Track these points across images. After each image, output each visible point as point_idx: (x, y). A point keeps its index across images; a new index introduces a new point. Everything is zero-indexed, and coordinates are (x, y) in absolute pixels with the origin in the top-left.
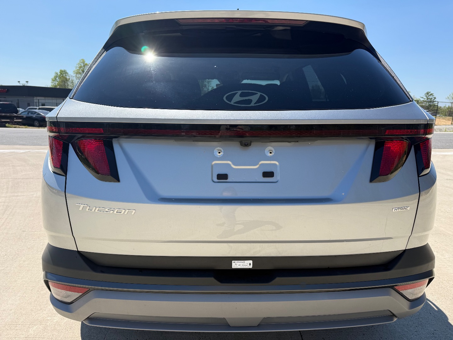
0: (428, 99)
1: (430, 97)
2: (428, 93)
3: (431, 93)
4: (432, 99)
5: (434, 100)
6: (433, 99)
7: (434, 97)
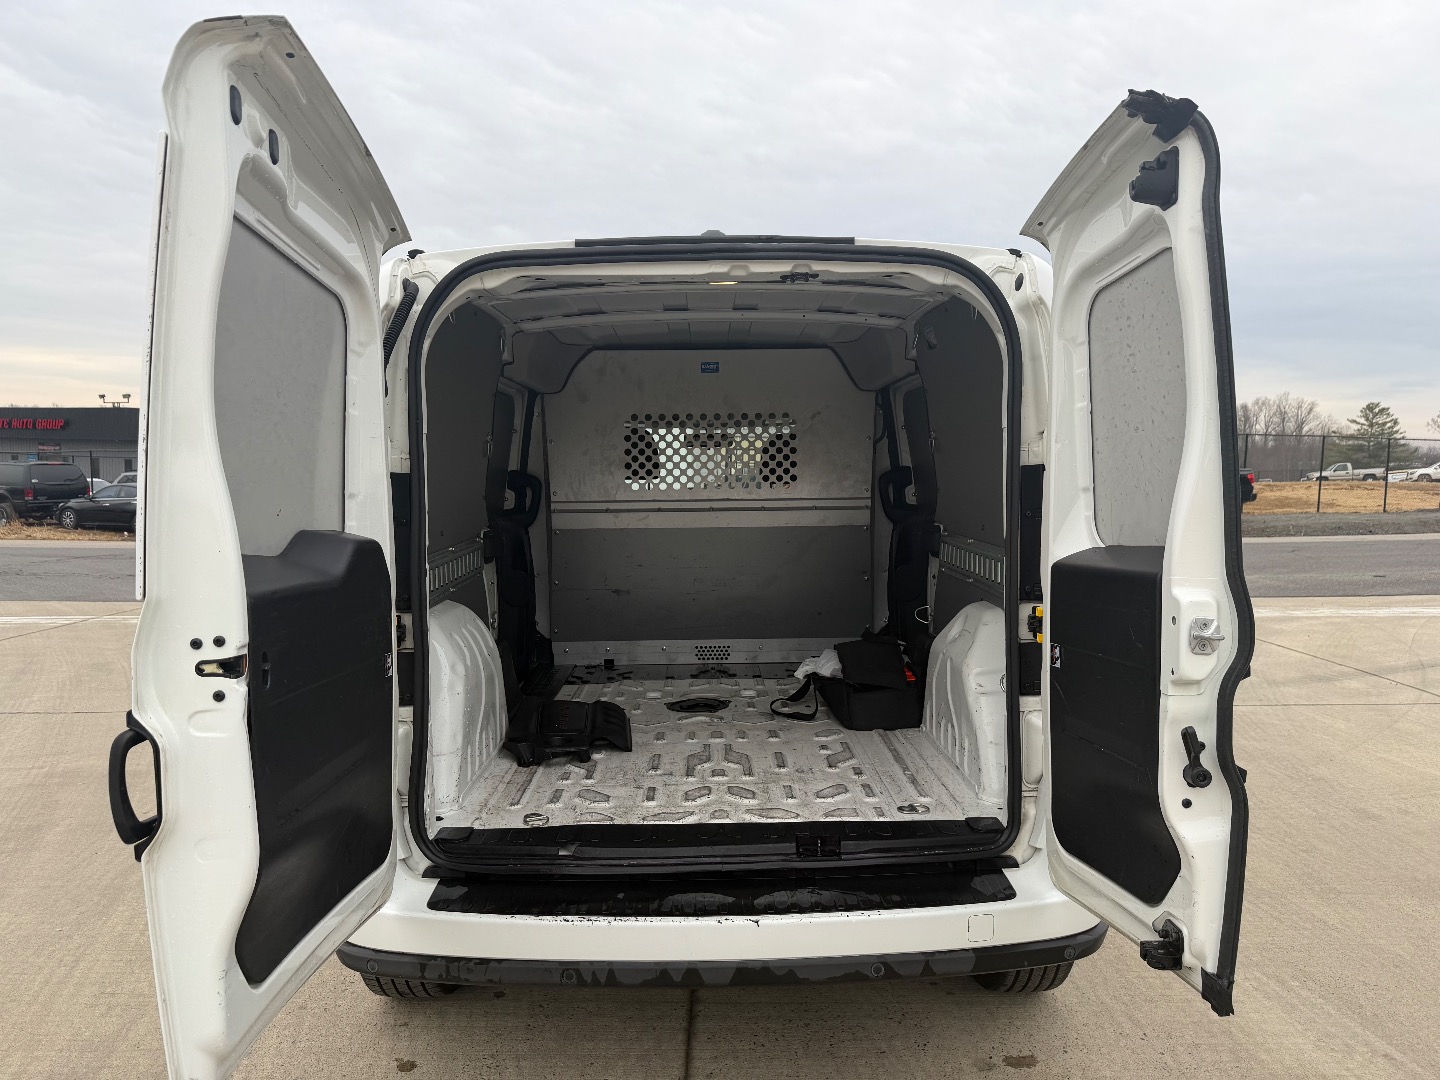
0: (1371, 425)
1: (1380, 420)
2: (1370, 408)
3: (1382, 406)
4: (1385, 423)
5: (1392, 427)
6: (1389, 425)
7: (1394, 417)
